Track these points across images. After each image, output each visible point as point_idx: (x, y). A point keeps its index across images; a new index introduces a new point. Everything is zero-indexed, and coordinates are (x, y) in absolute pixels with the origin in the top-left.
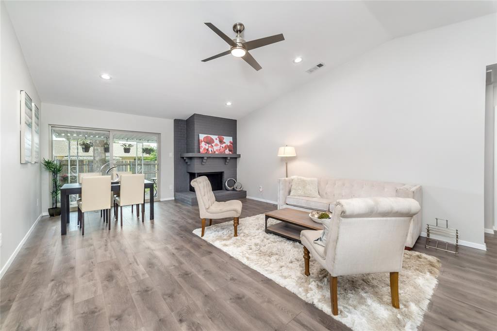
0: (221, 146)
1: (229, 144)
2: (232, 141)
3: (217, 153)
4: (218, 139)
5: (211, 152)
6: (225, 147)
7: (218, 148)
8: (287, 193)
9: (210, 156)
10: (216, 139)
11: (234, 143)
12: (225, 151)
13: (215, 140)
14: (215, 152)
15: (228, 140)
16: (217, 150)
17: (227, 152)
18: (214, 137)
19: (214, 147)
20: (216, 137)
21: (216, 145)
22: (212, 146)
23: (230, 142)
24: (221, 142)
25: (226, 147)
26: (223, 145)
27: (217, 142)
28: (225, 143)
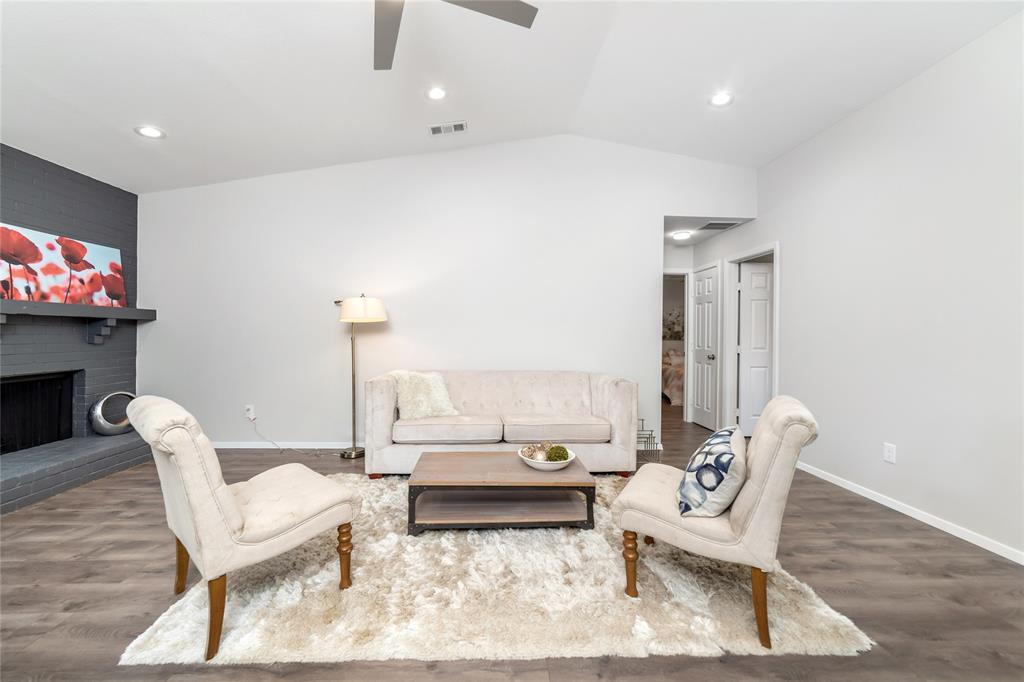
0: (72, 277)
1: (107, 272)
2: (119, 263)
3: (54, 299)
4: (59, 247)
5: (24, 296)
6: (92, 280)
7: (62, 280)
8: (391, 415)
9: (24, 310)
10: (51, 247)
11: (127, 273)
12: (90, 294)
13: (43, 250)
14: (44, 297)
15: (102, 258)
16: (55, 290)
17: (101, 298)
18: (39, 239)
19: (41, 277)
20: (52, 238)
21: (50, 269)
22: (34, 273)
23: (113, 266)
24: (74, 259)
25: (96, 282)
26: (86, 274)
27: (56, 257)
28: (90, 266)
